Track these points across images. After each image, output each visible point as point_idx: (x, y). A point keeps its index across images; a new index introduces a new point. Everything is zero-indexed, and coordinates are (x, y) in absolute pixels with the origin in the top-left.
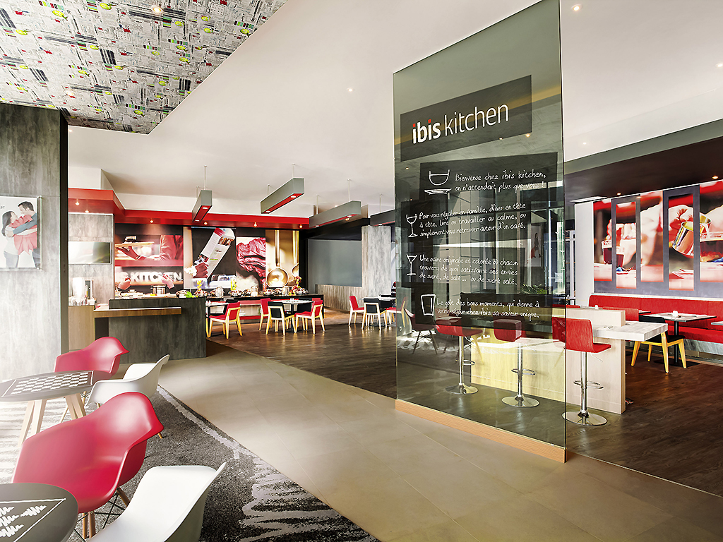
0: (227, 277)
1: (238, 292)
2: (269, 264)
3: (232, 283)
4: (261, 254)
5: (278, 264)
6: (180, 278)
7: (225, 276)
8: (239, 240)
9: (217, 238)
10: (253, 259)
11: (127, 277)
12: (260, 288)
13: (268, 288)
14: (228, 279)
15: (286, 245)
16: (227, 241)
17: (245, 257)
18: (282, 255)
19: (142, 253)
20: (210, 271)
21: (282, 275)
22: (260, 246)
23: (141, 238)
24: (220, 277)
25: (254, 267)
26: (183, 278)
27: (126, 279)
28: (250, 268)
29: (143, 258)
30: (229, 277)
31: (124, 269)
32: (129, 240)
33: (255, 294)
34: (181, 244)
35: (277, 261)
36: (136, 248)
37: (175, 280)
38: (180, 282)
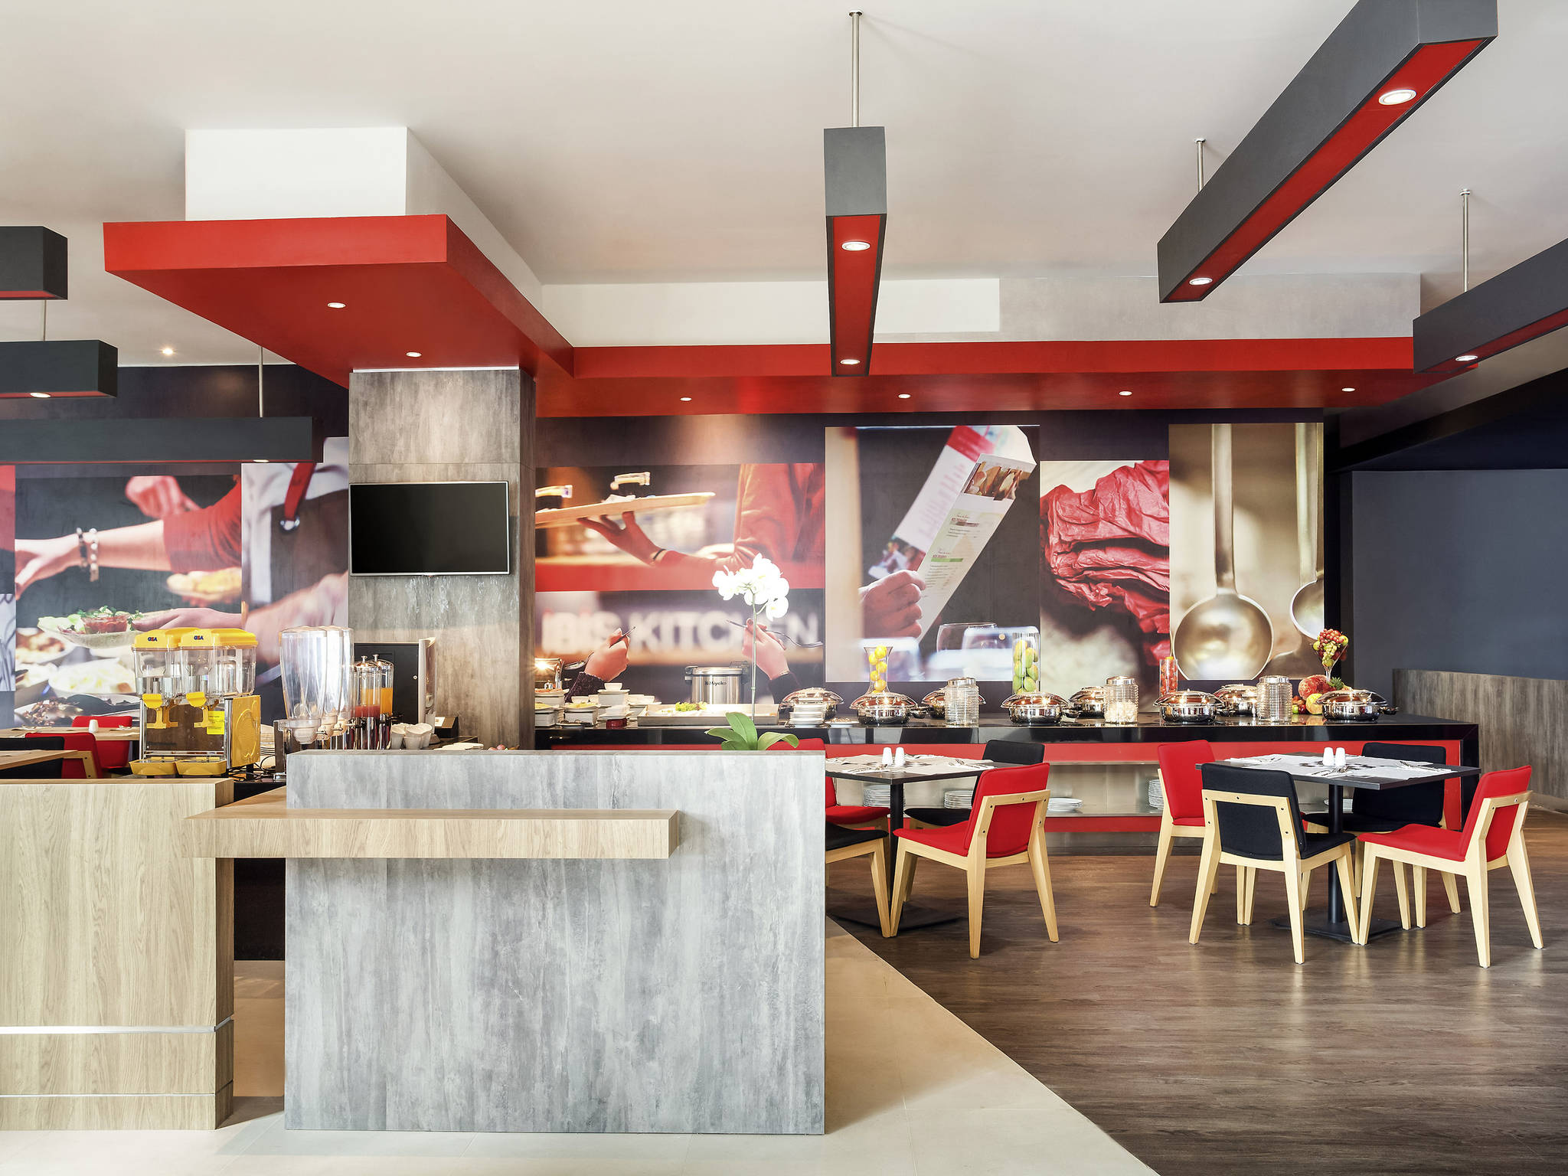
0: (1002, 632)
1: (1045, 702)
2: (1185, 577)
3: (1018, 659)
4: (1151, 530)
5: (1227, 577)
6: (811, 638)
7: (992, 629)
8: (1055, 474)
9: (961, 468)
10: (1111, 556)
11: (618, 632)
12: (1147, 679)
13: (1183, 684)
14: (1006, 643)
15: (1262, 488)
16: (1000, 478)
17: (1078, 547)
18: (1244, 535)
19: (671, 538)
20: (930, 607)
21: (1243, 628)
22: (1146, 497)
23: (665, 480)
24: (971, 632)
25: (1119, 590)
26: (821, 637)
27: (615, 641)
28: (1098, 595)
29: (673, 558)
30: (1011, 631)
31: (610, 601)
32: (625, 489)
33: (1121, 712)
34: (815, 500)
35: (1222, 563)
36: (650, 519)
37: (792, 645)
38: (811, 654)
